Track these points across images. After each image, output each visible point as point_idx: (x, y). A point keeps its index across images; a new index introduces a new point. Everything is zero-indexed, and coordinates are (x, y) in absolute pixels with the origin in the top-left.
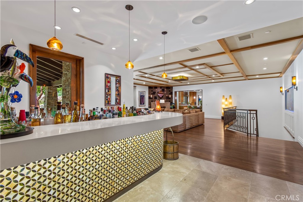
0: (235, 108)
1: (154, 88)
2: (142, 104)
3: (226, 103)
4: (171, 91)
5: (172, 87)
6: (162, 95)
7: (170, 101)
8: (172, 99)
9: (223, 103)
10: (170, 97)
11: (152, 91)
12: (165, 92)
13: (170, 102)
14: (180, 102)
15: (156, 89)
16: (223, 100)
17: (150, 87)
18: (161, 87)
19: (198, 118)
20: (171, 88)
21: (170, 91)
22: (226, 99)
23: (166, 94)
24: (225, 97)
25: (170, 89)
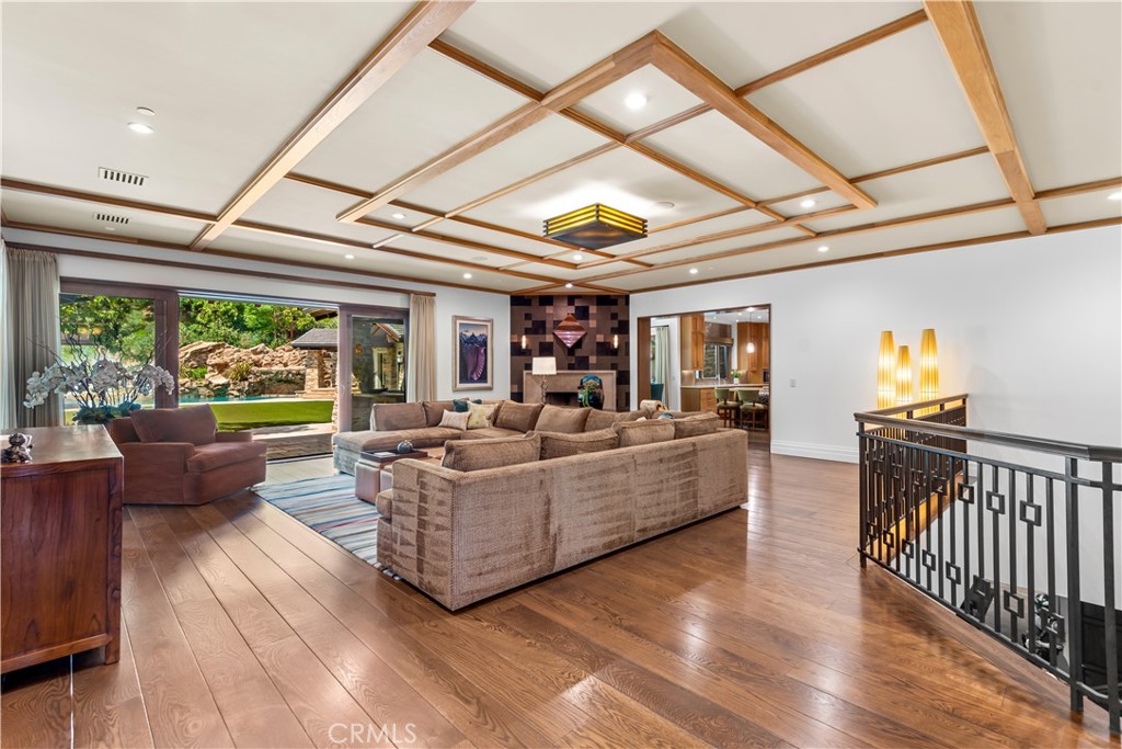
0: (959, 403)
1: (535, 303)
2: (472, 381)
3: (904, 374)
4: (621, 318)
5: (627, 298)
6: (579, 335)
7: (613, 367)
8: (628, 354)
9: (883, 376)
10: (616, 344)
11: (528, 317)
12: (593, 323)
13: (614, 372)
14: (686, 372)
15: (549, 310)
16: (888, 361)
17: (518, 300)
18: (571, 299)
19: (690, 474)
20: (621, 302)
21: (614, 316)
22: (904, 350)
23: (598, 330)
24: (898, 342)
25: (614, 309)
